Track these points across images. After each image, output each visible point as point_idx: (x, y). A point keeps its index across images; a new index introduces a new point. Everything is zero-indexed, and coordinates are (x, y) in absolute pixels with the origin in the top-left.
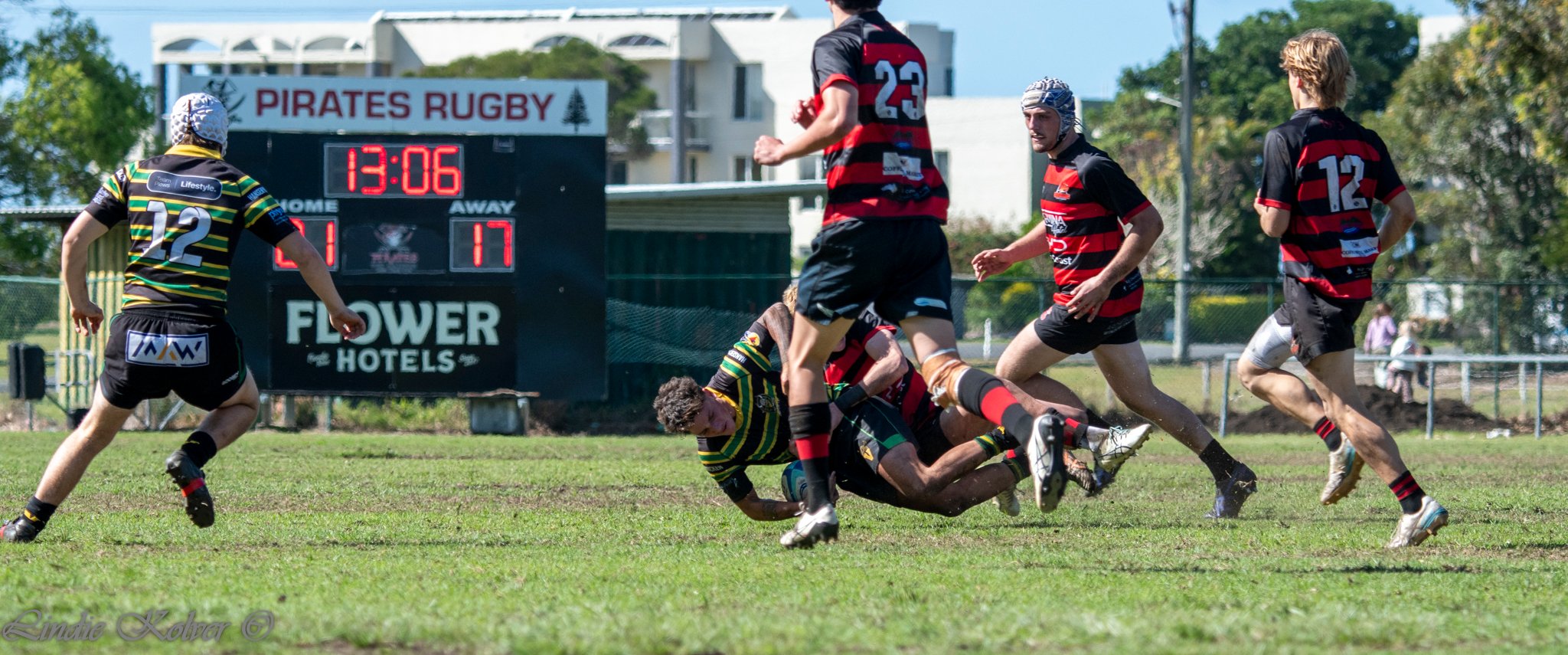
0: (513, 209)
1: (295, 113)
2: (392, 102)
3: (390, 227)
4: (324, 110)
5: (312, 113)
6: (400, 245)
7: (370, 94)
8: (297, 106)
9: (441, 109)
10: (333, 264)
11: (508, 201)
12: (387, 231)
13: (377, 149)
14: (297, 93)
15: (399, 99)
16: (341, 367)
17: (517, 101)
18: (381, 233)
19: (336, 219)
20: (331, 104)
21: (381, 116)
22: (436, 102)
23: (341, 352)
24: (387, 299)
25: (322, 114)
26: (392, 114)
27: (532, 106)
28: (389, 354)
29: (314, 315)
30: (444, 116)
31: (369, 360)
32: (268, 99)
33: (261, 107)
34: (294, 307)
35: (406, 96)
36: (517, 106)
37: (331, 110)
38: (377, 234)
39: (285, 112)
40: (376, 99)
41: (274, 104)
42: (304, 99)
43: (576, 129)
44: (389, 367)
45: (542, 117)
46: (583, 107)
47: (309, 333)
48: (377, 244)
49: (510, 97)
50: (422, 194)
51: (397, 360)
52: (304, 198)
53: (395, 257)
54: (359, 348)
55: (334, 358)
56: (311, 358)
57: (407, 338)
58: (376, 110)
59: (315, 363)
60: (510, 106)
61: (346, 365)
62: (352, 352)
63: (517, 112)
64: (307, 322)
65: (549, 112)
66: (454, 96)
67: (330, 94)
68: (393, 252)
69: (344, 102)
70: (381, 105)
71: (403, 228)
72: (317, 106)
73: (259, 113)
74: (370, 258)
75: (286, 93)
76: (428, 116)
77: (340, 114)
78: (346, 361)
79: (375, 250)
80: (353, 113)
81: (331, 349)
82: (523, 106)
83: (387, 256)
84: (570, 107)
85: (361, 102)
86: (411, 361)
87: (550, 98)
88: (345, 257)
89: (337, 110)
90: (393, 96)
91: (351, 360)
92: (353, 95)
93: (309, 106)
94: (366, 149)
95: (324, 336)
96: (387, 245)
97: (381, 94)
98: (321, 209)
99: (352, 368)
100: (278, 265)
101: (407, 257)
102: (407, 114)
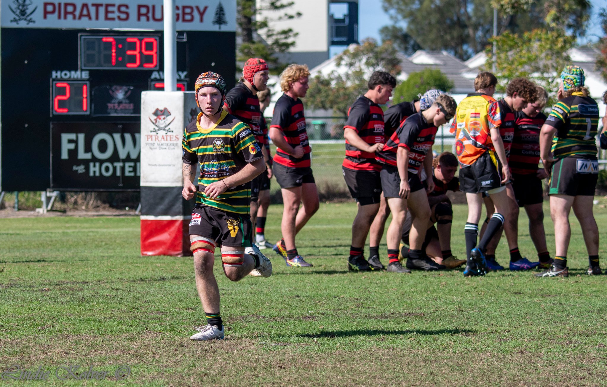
0: (186, 77)
1: (65, 18)
2: (119, 11)
3: (118, 87)
4: (81, 15)
5: (74, 18)
6: (124, 99)
7: (107, 6)
8: (66, 13)
9: (146, 15)
10: (86, 111)
11: (183, 72)
12: (117, 90)
13: (110, 39)
14: (66, 5)
15: (123, 9)
16: (91, 174)
17: (188, 11)
18: (113, 91)
19: (88, 83)
20: (85, 12)
21: (113, 19)
22: (143, 10)
23: (92, 164)
24: (117, 132)
25: (80, 18)
26: (119, 18)
27: (196, 14)
28: (119, 165)
29: (76, 142)
30: (148, 19)
31: (107, 169)
32: (50, 8)
33: (46, 13)
34: (65, 137)
35: (127, 7)
36: (188, 14)
37: (85, 16)
38: (110, 92)
39: (59, 17)
40: (110, 9)
41: (53, 12)
42: (70, 9)
43: (220, 28)
44: (118, 173)
45: (201, 20)
46: (223, 14)
47: (73, 153)
48: (111, 98)
49: (184, 8)
50: (135, 67)
51: (123, 169)
52: (70, 71)
53: (121, 106)
54: (102, 162)
55: (87, 169)
56: (75, 168)
57: (129, 155)
58: (110, 15)
59: (77, 171)
60: (184, 14)
61: (95, 172)
62: (97, 164)
63: (188, 17)
64: (72, 146)
65: (205, 17)
66: (154, 7)
67: (85, 5)
68: (120, 103)
69: (93, 10)
70: (113, 12)
71: (125, 88)
72: (77, 13)
73: (45, 17)
74: (107, 106)
75: (60, 4)
76: (139, 19)
77: (90, 18)
78: (94, 170)
79: (110, 102)
80: (97, 18)
81: (86, 163)
82: (191, 14)
83: (116, 105)
84: (217, 14)
85: (102, 10)
86: (131, 169)
87: (206, 8)
88: (93, 106)
89: (89, 16)
90: (120, 6)
91: (97, 169)
92: (97, 6)
93: (73, 13)
94: (104, 40)
95: (82, 155)
96: (116, 99)
97: (113, 5)
98: (79, 77)
99: (97, 174)
100: (56, 111)
101: (127, 105)
102: (127, 19)
